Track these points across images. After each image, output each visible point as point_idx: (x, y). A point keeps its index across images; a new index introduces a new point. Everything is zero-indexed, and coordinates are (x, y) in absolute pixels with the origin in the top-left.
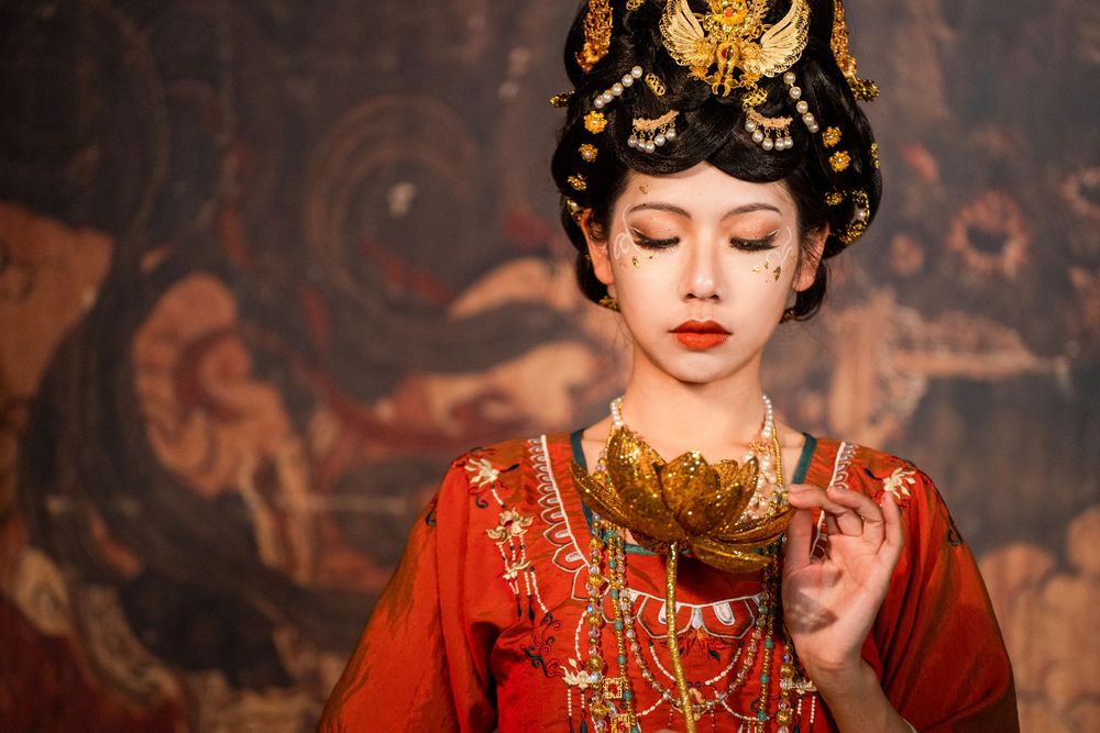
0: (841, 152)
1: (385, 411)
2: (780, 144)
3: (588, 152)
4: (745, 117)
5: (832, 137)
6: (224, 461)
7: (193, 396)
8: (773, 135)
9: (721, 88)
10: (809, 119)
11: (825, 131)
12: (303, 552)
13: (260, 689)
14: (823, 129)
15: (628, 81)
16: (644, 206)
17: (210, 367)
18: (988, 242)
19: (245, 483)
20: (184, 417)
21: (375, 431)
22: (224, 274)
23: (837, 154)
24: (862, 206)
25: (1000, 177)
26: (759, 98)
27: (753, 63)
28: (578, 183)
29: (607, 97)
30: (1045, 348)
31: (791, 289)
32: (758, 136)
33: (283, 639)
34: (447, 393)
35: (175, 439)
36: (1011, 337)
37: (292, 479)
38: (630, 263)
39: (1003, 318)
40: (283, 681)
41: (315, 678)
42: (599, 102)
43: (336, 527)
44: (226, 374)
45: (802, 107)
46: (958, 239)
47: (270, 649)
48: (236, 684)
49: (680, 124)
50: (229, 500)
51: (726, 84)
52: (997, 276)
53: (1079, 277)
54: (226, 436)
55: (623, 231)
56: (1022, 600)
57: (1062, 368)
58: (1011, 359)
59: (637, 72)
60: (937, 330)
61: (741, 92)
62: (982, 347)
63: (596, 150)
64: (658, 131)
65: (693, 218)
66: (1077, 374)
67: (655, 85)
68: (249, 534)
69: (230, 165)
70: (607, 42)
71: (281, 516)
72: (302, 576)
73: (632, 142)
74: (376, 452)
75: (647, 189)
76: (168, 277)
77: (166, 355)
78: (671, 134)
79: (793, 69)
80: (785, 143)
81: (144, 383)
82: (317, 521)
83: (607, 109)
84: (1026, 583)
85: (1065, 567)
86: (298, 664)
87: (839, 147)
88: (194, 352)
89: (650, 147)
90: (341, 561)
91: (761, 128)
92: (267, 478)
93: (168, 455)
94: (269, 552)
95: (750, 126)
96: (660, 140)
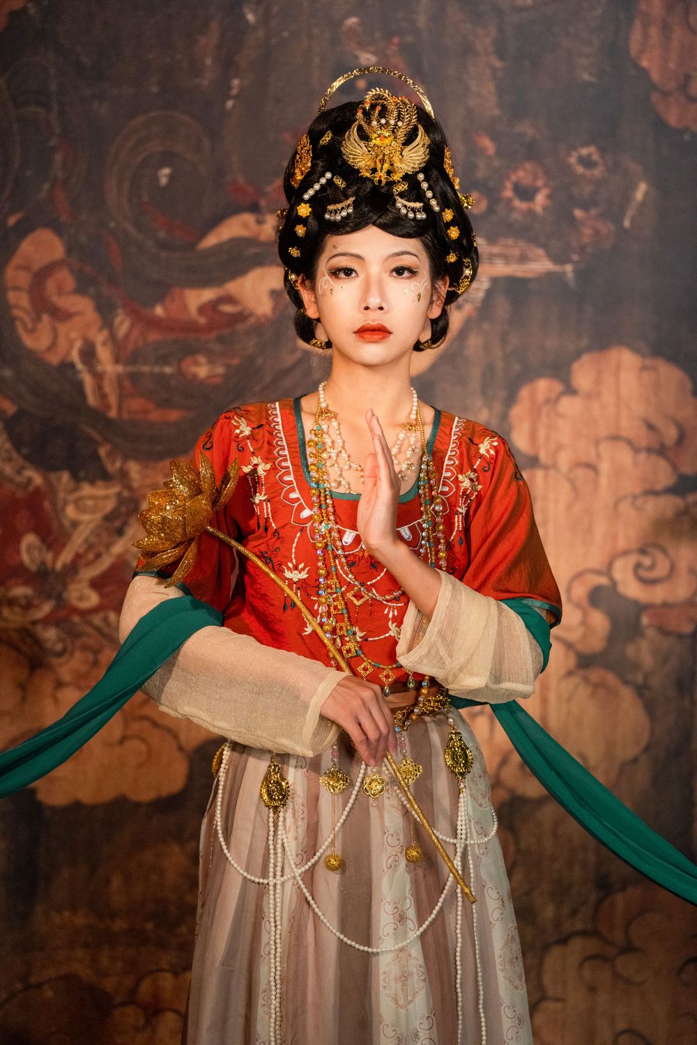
0: (454, 227)
1: (159, 311)
2: (419, 216)
3: (300, 230)
4: (395, 201)
5: (448, 215)
6: (62, 343)
7: (42, 305)
8: (414, 210)
9: (380, 181)
10: (433, 202)
11: (444, 211)
12: (113, 399)
13: (92, 482)
14: (442, 210)
15: (323, 181)
16: (336, 255)
17: (51, 285)
18: (526, 193)
19: (75, 356)
20: (38, 319)
21: (154, 323)
22: (57, 228)
23: (452, 228)
24: (467, 267)
25: (531, 152)
26: (403, 187)
27: (399, 165)
28: (295, 252)
29: (311, 192)
30: (559, 259)
31: (427, 317)
32: (404, 211)
33: (103, 452)
34: (197, 298)
35: (32, 331)
36: (540, 252)
37: (104, 354)
38: (329, 292)
39: (535, 241)
40: (105, 477)
41: (124, 475)
42: (306, 197)
43: (131, 383)
44: (60, 292)
45: (429, 194)
46: (508, 193)
47: (96, 457)
48: (76, 478)
49: (356, 205)
50: (67, 366)
51: (382, 179)
52: (531, 212)
53: (578, 213)
54: (62, 328)
55: (324, 276)
56: (544, 410)
57: (569, 268)
58: (540, 265)
59: (328, 175)
60: (496, 250)
61: (391, 184)
62: (523, 259)
63: (305, 229)
64: (343, 208)
65: (366, 260)
66: (577, 272)
67: (339, 182)
68: (79, 387)
69: (58, 157)
70: (309, 164)
71: (98, 377)
72: (113, 414)
73: (327, 216)
74: (154, 336)
75: (337, 246)
76: (23, 230)
77: (24, 279)
78: (350, 210)
79: (422, 170)
80: (421, 216)
81: (12, 297)
82: (120, 378)
83: (311, 201)
84: (547, 401)
85: (570, 391)
86: (114, 466)
87: (453, 223)
88: (41, 276)
89: (339, 218)
90: (136, 404)
91: (405, 206)
92: (89, 354)
93: (28, 341)
94: (92, 400)
95: (399, 205)
96: (344, 214)
